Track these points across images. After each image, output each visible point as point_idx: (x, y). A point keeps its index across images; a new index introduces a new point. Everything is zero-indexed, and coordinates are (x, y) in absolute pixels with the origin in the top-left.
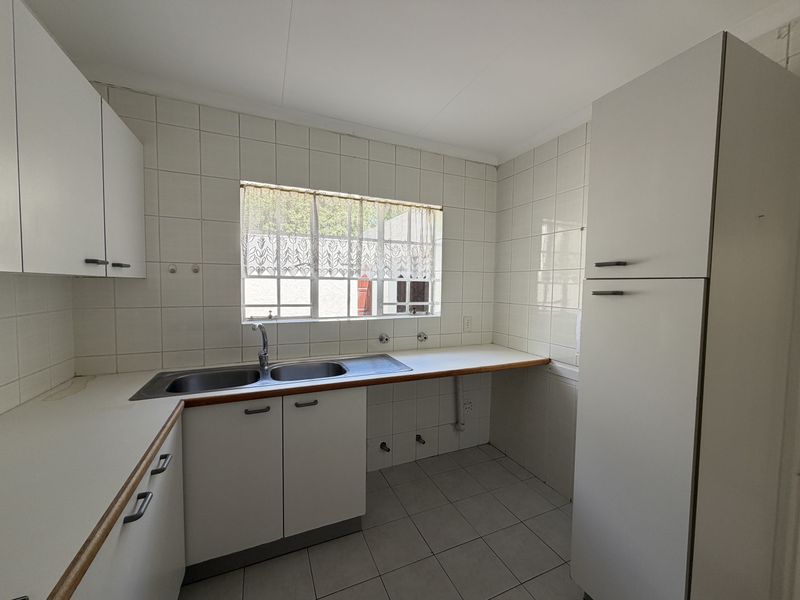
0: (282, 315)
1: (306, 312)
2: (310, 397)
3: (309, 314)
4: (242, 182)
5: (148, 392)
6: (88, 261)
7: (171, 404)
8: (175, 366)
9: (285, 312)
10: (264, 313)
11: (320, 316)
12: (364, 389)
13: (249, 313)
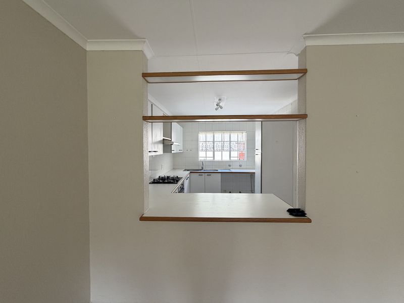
1: (212, 159)
2: (210, 174)
4: (199, 132)
5: (185, 170)
7: (189, 172)
8: (187, 168)
9: (208, 159)
10: (203, 159)
11: (215, 160)
12: (220, 174)
13: (200, 159)
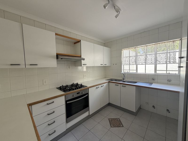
0: (130, 72)
2: (125, 85)
3: (136, 72)
4: (122, 49)
6: (101, 64)
7: (108, 81)
11: (138, 72)
13: (123, 71)
